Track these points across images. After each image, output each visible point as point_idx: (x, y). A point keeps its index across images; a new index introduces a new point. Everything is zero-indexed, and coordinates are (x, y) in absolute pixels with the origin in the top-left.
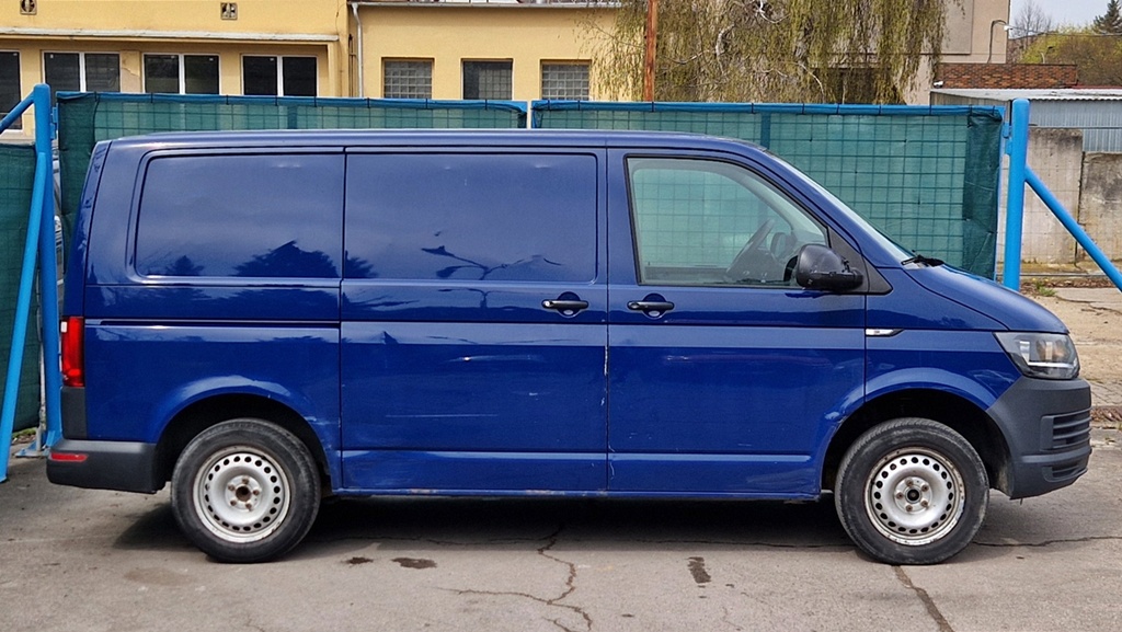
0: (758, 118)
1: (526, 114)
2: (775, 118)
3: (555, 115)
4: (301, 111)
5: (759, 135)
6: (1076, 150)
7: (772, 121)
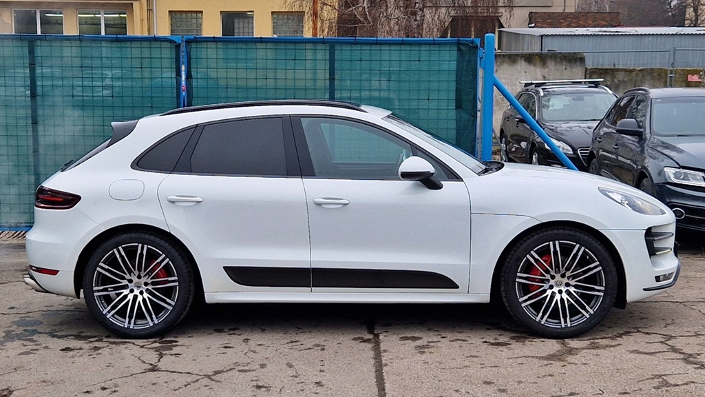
0: (327, 46)
1: (180, 44)
2: (338, 47)
3: (200, 45)
4: (37, 44)
5: (328, 57)
6: (581, 66)
7: (336, 48)
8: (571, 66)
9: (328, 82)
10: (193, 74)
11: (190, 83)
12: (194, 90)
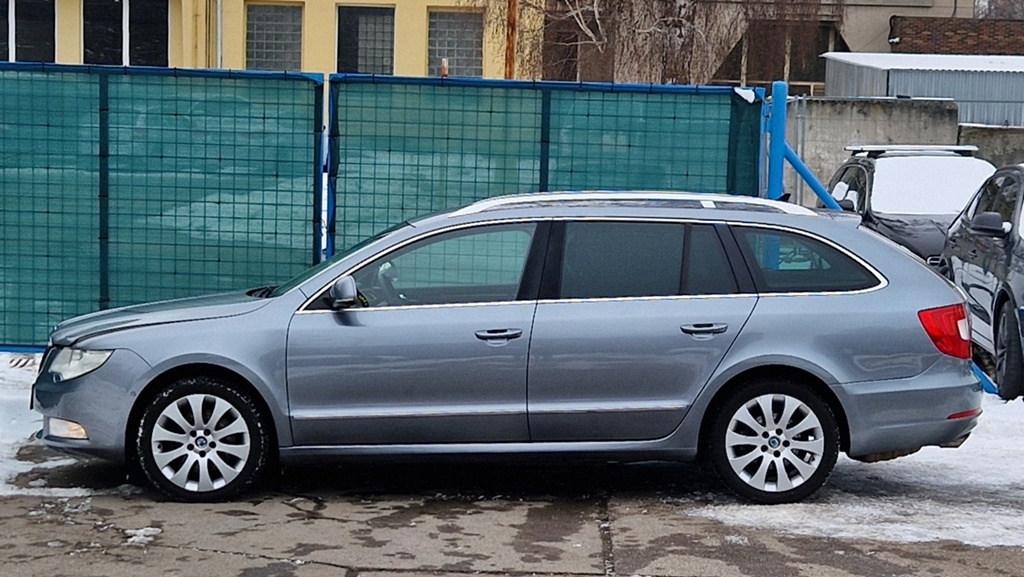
0: (539, 94)
1: (323, 85)
2: (554, 95)
3: (352, 87)
4: (112, 79)
5: (540, 110)
6: (951, 125)
7: (552, 96)
8: (934, 124)
9: (539, 146)
10: (342, 131)
12: (341, 152)
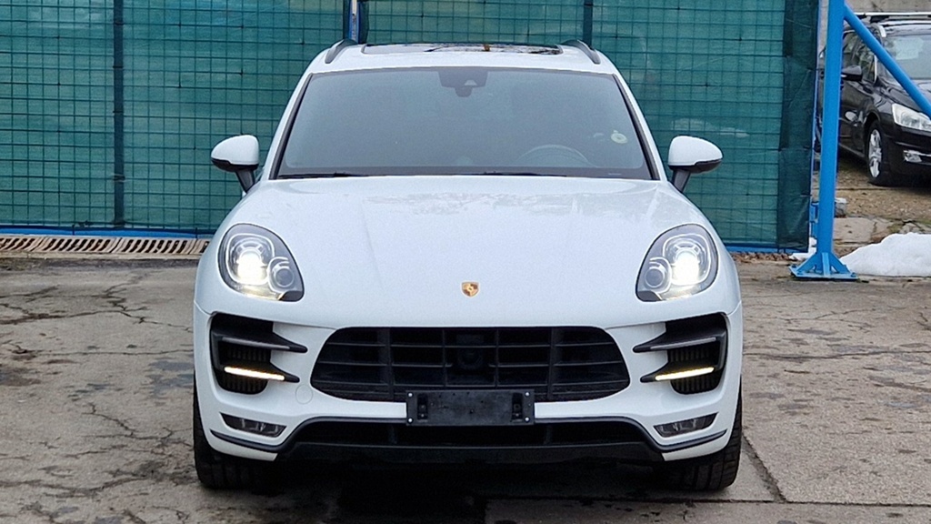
9: (581, 11)
11: (364, 5)
12: (371, 19)
